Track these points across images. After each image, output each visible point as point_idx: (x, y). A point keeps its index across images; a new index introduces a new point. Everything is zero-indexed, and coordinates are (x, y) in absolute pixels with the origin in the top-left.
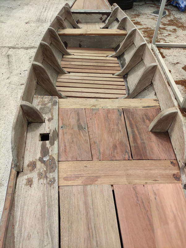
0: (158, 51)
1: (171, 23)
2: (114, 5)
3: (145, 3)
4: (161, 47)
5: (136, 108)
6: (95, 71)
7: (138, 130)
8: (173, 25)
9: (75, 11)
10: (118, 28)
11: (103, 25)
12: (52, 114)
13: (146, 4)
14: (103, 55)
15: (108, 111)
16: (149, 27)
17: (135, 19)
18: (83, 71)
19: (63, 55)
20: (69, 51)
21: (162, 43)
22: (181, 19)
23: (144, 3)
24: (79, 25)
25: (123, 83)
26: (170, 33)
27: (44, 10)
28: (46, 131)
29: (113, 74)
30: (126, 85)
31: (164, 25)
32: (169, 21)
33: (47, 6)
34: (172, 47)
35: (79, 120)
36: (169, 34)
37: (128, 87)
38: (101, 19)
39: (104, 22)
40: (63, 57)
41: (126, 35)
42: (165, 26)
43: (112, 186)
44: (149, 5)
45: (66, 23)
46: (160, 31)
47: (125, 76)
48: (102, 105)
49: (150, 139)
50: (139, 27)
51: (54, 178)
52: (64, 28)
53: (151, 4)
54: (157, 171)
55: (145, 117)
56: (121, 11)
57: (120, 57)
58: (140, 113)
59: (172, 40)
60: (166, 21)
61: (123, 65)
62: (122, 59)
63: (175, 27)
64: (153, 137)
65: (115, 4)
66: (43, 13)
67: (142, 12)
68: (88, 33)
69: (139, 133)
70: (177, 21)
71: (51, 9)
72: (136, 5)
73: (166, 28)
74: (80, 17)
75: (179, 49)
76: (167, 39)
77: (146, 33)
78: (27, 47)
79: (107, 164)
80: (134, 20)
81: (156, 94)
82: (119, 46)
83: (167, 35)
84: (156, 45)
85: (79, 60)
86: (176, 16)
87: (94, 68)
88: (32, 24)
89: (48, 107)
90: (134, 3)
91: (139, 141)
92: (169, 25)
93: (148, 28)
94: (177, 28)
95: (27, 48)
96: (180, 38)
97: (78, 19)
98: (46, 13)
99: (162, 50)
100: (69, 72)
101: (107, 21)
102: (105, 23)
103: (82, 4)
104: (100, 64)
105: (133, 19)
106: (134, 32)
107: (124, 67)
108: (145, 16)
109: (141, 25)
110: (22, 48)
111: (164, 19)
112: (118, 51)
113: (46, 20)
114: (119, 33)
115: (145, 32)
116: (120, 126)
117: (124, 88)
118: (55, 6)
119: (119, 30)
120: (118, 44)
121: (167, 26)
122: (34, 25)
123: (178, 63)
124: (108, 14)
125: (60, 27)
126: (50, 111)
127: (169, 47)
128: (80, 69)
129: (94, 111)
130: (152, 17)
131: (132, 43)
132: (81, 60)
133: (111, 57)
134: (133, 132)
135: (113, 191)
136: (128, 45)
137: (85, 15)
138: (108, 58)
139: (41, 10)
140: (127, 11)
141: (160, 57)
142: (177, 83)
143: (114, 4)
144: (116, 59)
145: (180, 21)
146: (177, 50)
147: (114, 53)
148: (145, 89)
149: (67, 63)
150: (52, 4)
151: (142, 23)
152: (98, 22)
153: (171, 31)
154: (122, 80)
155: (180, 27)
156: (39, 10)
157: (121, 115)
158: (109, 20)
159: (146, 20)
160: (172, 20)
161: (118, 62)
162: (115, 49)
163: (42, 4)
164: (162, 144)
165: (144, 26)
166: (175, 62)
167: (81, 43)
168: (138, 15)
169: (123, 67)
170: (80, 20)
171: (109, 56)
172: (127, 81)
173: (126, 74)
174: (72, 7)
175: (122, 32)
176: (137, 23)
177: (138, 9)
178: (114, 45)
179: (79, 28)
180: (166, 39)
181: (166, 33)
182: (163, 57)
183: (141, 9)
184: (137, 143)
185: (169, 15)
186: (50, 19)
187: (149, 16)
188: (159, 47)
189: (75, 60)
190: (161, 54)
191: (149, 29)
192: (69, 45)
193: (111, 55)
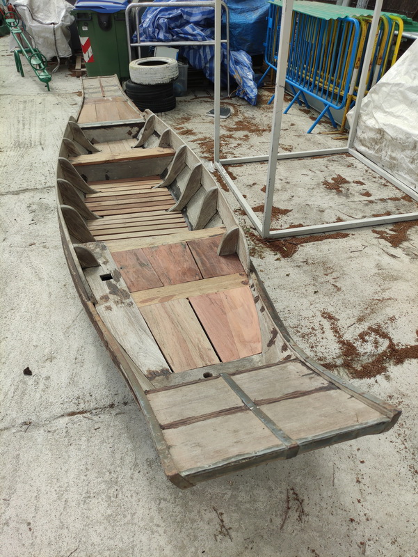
0: (225, 171)
1: (241, 126)
2: (146, 112)
3: (196, 96)
4: (230, 165)
5: (201, 239)
6: (139, 210)
7: (206, 257)
8: (243, 129)
9: (86, 126)
10: (161, 146)
11: (135, 143)
12: (105, 258)
13: (196, 98)
14: (145, 187)
15: (170, 247)
16: (208, 136)
17: (183, 125)
18: (122, 211)
19: (85, 194)
20: (93, 187)
21: (230, 159)
22: (254, 118)
23: (194, 97)
24: (97, 147)
25: (183, 220)
26: (239, 142)
27: (21, 126)
28: (106, 272)
29: (166, 210)
30: (187, 221)
31: (230, 131)
32: (237, 123)
33: (23, 117)
34: (245, 163)
35: (138, 259)
36: (239, 145)
37: (190, 223)
38: (130, 133)
39: (135, 137)
40: (85, 197)
41: (173, 154)
42: (231, 133)
43: (187, 299)
44: (201, 99)
45: (77, 148)
46: (224, 141)
47: (183, 210)
48: (161, 242)
49: (219, 261)
50: (192, 138)
51: (131, 302)
52: (76, 155)
53: (204, 97)
54: (227, 282)
55: (212, 245)
56: (159, 121)
57: (171, 186)
58: (207, 242)
59: (244, 153)
60: (231, 123)
61: (177, 197)
62: (174, 188)
63: (246, 133)
64: (222, 260)
65: (148, 110)
66: (21, 131)
67: (193, 112)
68: (116, 158)
69: (208, 259)
70: (248, 123)
71: (33, 122)
72: (180, 101)
73: (234, 136)
74: (94, 133)
75: (254, 164)
76: (237, 152)
77: (204, 146)
78: (17, 191)
79: (179, 286)
80: (182, 128)
81: (223, 223)
82: (166, 171)
83: (236, 145)
84: (221, 162)
85: (112, 198)
86: (246, 115)
87: (137, 205)
88: (8, 153)
89: (98, 253)
90: (178, 99)
91: (208, 265)
92: (236, 129)
93: (205, 138)
94: (249, 134)
95: (17, 193)
96: (255, 148)
97: (92, 137)
98: (26, 131)
99: (231, 169)
100: (102, 216)
101: (140, 136)
102: (138, 139)
103: (94, 114)
104: (144, 200)
105: (180, 126)
106: (184, 150)
107: (180, 199)
108: (198, 120)
109: (194, 134)
110: (8, 193)
111: (229, 120)
112: (166, 178)
113: (31, 144)
114: (163, 153)
115: (202, 144)
116: (186, 256)
117: (185, 225)
118: (39, 117)
119: (162, 149)
120: (164, 169)
121: (234, 132)
122: (12, 153)
123: (255, 184)
124: (140, 125)
125: (70, 155)
126: (101, 256)
127: (240, 164)
128: (116, 209)
129: (154, 249)
130: (209, 119)
131: (184, 165)
132: (114, 198)
133: (159, 187)
134: (201, 259)
135: (190, 302)
136: (179, 168)
137: (103, 130)
138: (153, 190)
139: (16, 126)
140: (167, 113)
141: (228, 179)
142: (255, 210)
143: (146, 110)
144: (166, 190)
145: (253, 121)
146: (253, 165)
147: (161, 182)
148: (211, 220)
149: (95, 204)
150: (31, 113)
151: (195, 131)
152: (126, 139)
153: (241, 139)
154: (181, 215)
155: (253, 131)
156: (12, 128)
157: (185, 248)
158: (143, 135)
159: (200, 126)
160: (241, 121)
161: (169, 193)
162: (162, 176)
163: (13, 116)
164: (231, 263)
165: (200, 136)
166: (251, 183)
167: (109, 174)
168: (188, 119)
169: (178, 199)
170: (96, 138)
171: (154, 187)
172: (187, 216)
173: (184, 208)
174: (78, 120)
175: (167, 151)
176: (188, 132)
177: (185, 108)
178: (160, 171)
179: (97, 151)
180: (234, 152)
181: (234, 143)
182: (234, 178)
183: (190, 107)
184: (206, 266)
185: (236, 114)
186: (38, 140)
187: (204, 118)
188: (226, 165)
189: (106, 199)
190: (230, 174)
191: (208, 140)
192: (89, 179)
193: (158, 185)
